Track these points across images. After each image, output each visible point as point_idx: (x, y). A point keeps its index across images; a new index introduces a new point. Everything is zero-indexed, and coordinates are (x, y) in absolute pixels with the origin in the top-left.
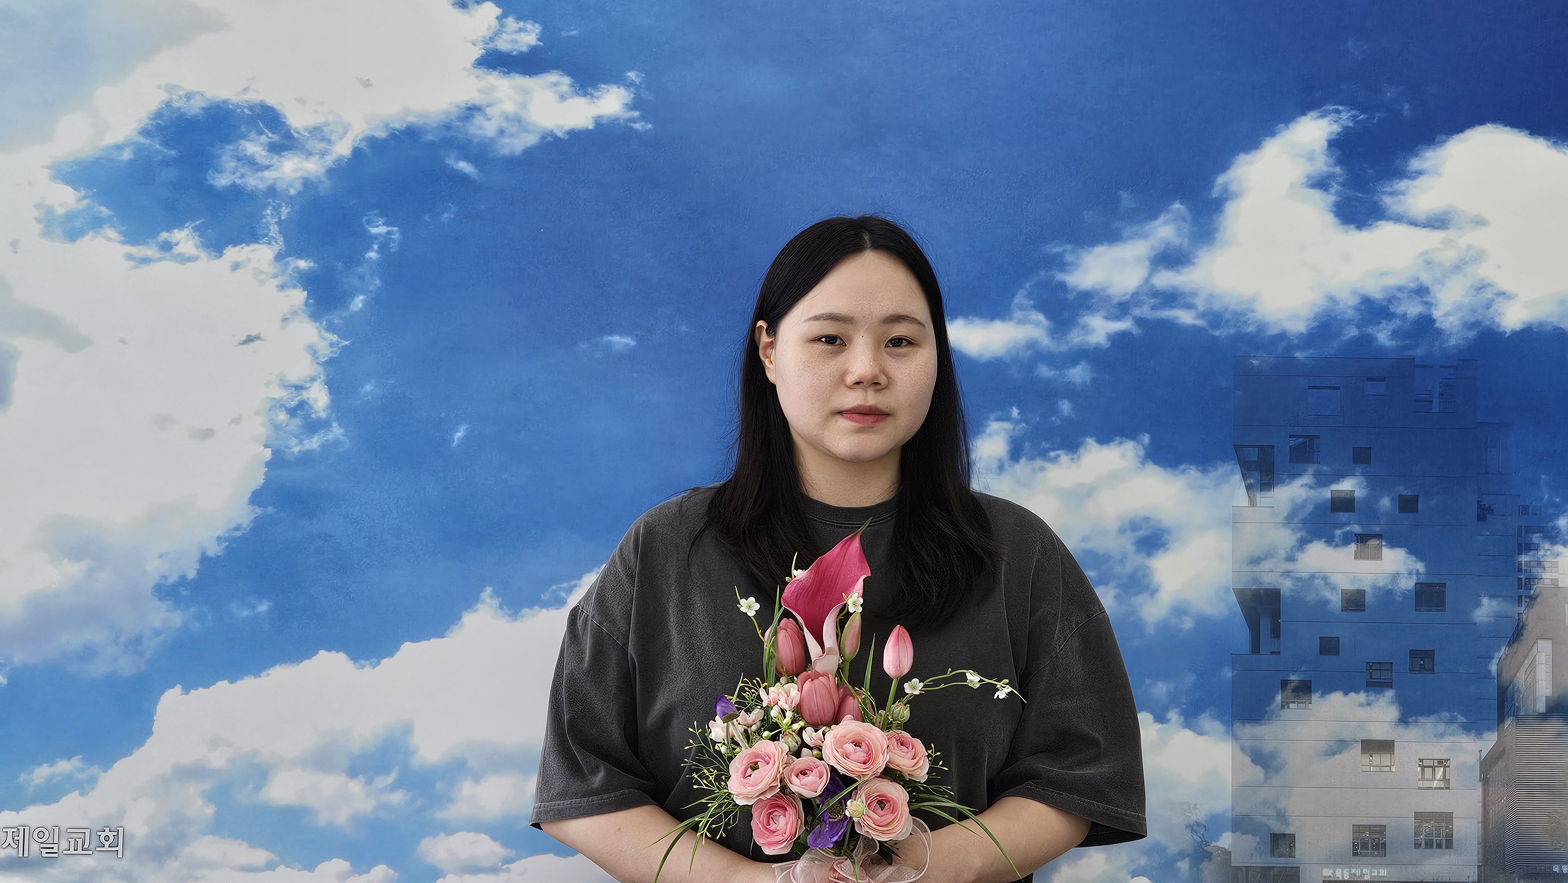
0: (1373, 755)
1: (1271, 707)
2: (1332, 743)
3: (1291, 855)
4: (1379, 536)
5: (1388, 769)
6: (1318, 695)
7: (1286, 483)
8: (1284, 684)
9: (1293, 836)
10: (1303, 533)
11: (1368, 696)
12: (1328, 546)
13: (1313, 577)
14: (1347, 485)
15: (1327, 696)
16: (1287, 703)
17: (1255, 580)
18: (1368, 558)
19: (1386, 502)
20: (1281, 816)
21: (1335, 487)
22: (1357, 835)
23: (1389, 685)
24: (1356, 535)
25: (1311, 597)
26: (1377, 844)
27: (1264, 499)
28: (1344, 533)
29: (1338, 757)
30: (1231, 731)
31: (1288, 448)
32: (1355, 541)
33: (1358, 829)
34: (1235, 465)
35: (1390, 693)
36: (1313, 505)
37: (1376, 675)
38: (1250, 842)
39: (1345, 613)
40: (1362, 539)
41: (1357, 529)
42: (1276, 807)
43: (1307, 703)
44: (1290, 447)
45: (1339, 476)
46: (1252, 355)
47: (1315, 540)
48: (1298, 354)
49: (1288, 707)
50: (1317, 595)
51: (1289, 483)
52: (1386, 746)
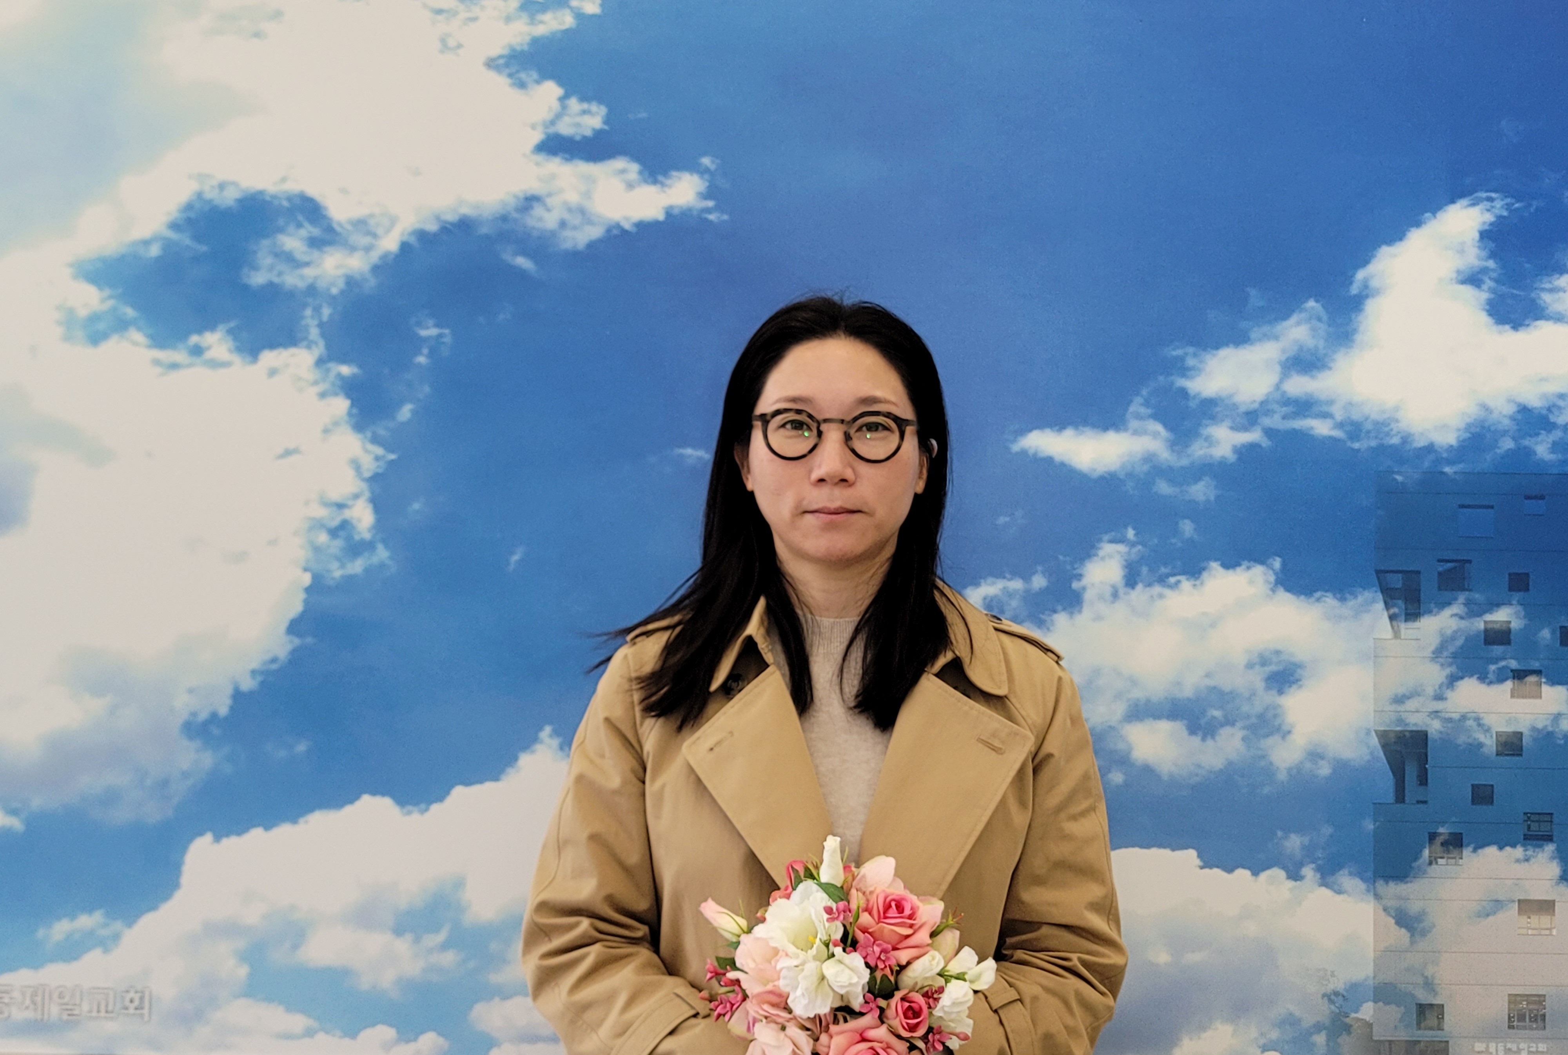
0: (1532, 917)
1: (1417, 864)
2: (1484, 903)
3: (1440, 1028)
4: (1538, 672)
5: (1547, 932)
6: (1470, 849)
7: (1434, 613)
8: (1432, 837)
9: (1443, 1006)
10: (1453, 669)
11: (1526, 850)
12: (1481, 683)
13: (1464, 718)
14: (1502, 616)
15: (1480, 851)
16: (1436, 859)
17: (1400, 721)
18: (1524, 697)
19: (1546, 634)
20: (1429, 985)
21: (1489, 617)
22: (1512, 1006)
23: (1549, 839)
24: (1512, 671)
25: (1462, 739)
26: (1536, 1016)
27: (1408, 629)
28: (1499, 669)
29: (1491, 918)
30: (1372, 890)
31: (1436, 574)
32: (1510, 678)
33: (1514, 999)
34: (1376, 592)
35: (1550, 848)
36: (1464, 638)
37: (1535, 826)
38: (1394, 1012)
39: (1498, 757)
40: (1519, 675)
41: (1514, 664)
42: (1423, 975)
43: (1457, 858)
44: (1440, 574)
45: (1494, 605)
46: (1396, 470)
47: (1467, 676)
48: (1447, 469)
49: (1437, 863)
50: (1468, 738)
51: (1438, 613)
52: (1547, 907)
